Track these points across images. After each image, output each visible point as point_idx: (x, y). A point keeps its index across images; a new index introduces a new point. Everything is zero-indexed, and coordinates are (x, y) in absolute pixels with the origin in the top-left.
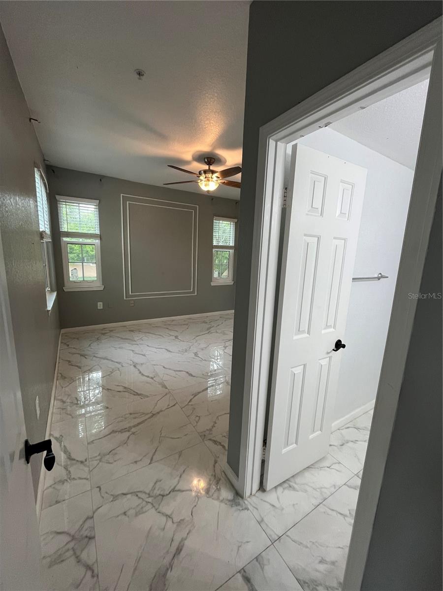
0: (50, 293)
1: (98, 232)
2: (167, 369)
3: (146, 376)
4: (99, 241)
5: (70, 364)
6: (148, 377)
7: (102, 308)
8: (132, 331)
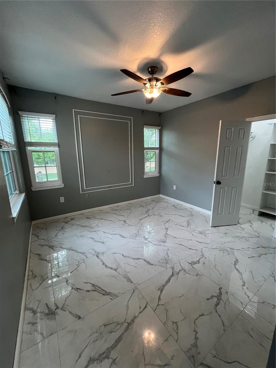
0: (19, 194)
1: (56, 141)
2: (126, 257)
3: (109, 268)
4: (58, 148)
5: (40, 258)
6: (111, 268)
7: (63, 201)
8: (89, 218)
